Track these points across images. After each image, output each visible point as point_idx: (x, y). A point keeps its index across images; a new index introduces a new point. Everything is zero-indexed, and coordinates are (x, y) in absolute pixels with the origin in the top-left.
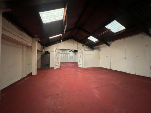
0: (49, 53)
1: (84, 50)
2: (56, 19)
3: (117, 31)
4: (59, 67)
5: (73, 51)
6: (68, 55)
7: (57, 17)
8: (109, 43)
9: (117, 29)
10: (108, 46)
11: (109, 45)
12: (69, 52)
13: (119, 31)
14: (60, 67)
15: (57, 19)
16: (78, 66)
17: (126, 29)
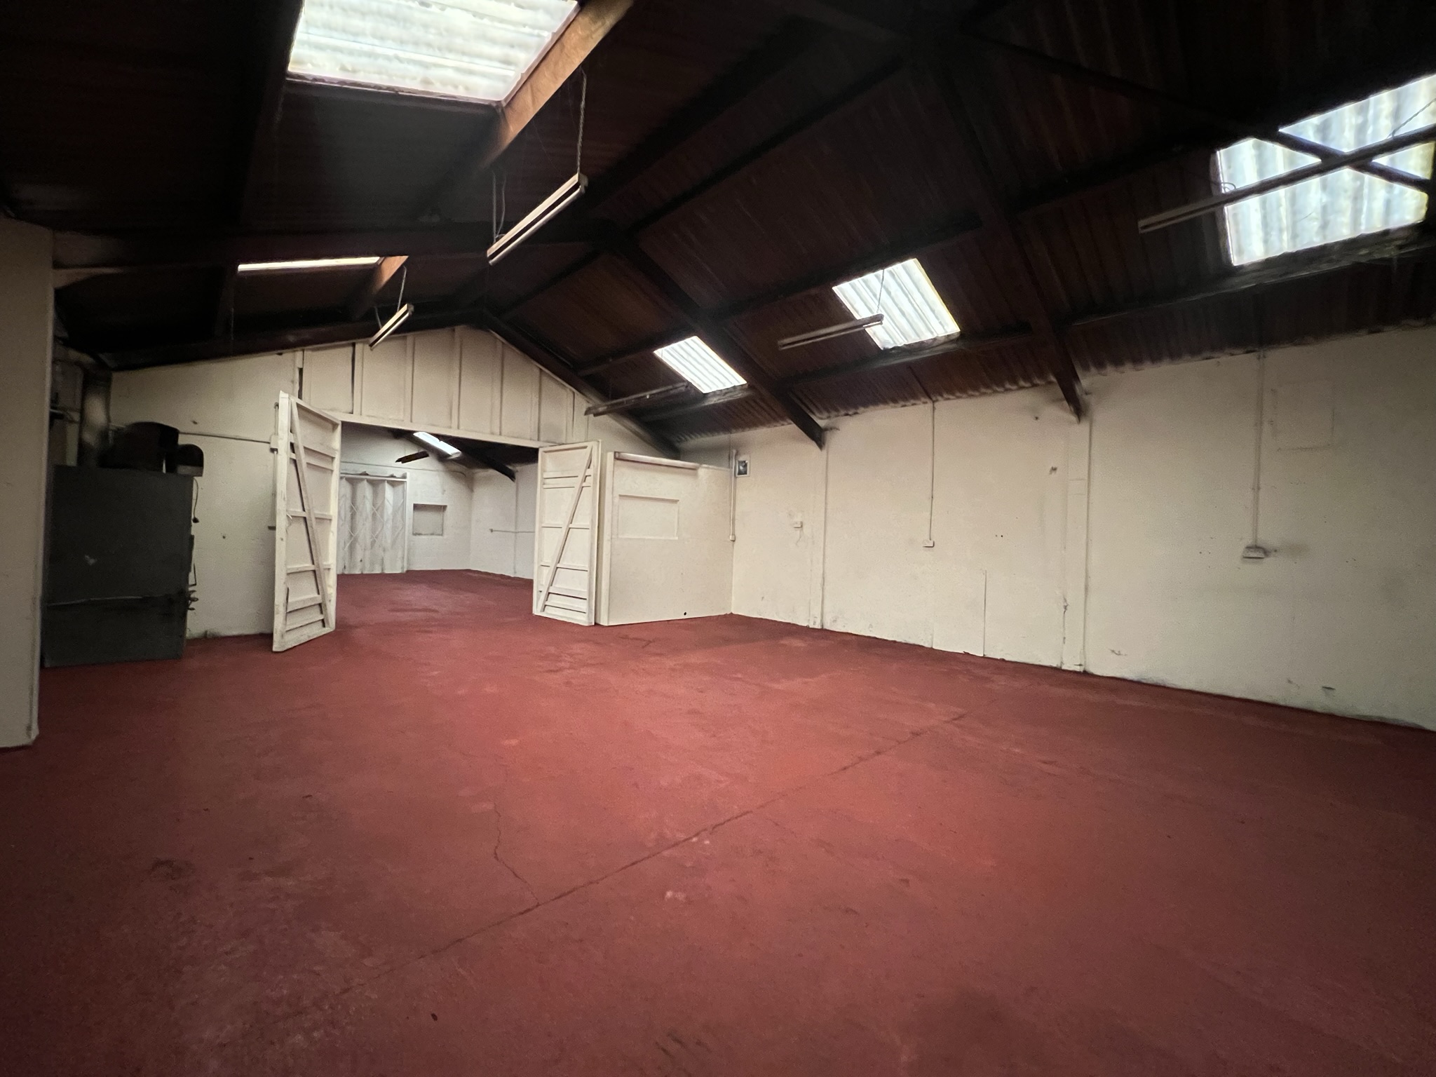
0: (194, 458)
1: (618, 458)
2: (434, 73)
3: (901, 342)
4: (317, 631)
5: (442, 457)
6: (388, 491)
7: (452, 60)
8: (821, 423)
9: (907, 327)
10: (813, 446)
11: (817, 436)
12: (404, 460)
13: (913, 339)
14: (331, 627)
15: (444, 83)
16: (537, 611)
17: (962, 335)
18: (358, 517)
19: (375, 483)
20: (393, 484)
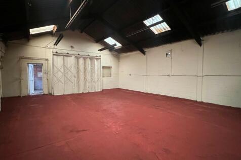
18: (86, 71)
19: (92, 59)
20: (97, 59)
